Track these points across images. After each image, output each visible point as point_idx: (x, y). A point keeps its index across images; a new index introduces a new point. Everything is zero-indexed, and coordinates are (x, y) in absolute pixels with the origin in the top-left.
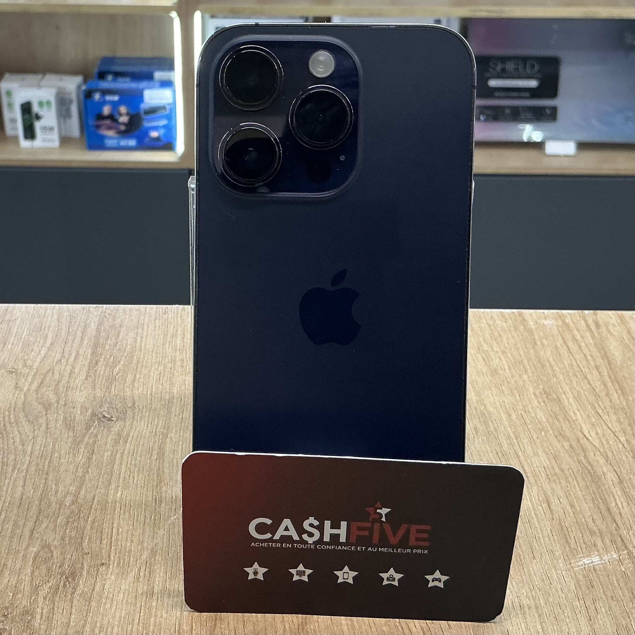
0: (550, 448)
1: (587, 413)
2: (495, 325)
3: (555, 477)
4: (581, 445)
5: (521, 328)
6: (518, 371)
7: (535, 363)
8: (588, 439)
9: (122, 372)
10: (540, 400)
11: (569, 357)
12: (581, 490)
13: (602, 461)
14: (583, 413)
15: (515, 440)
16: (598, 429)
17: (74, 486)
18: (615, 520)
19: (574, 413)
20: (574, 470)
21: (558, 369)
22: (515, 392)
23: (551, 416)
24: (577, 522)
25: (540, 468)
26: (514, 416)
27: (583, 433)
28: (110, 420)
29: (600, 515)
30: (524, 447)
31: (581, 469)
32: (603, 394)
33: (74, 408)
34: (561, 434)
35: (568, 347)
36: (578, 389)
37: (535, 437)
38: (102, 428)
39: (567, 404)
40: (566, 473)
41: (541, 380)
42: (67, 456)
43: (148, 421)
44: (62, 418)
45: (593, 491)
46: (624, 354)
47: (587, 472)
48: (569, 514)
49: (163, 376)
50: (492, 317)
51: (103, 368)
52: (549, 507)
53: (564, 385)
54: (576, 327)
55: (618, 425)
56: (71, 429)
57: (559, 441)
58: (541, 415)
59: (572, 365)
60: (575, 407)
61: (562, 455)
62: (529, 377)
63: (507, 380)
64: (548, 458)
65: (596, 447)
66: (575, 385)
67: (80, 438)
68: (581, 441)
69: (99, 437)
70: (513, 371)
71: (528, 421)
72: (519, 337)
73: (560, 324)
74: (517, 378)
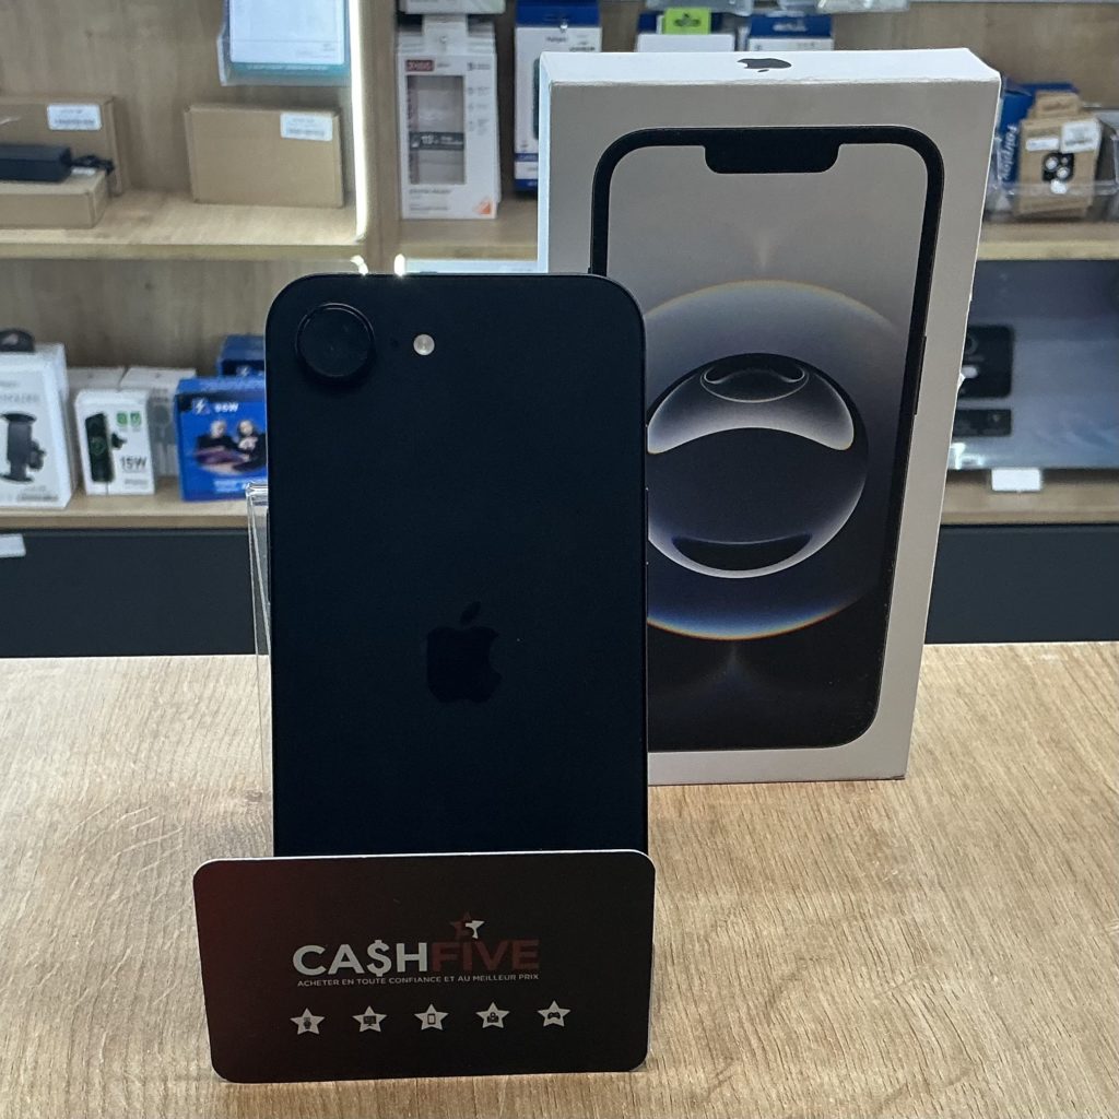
0: (1066, 804)
3: (1075, 835)
4: (1107, 799)
6: (1014, 717)
7: (1037, 707)
8: (1115, 792)
10: (1047, 749)
11: (1082, 698)
12: (1110, 849)
15: (1018, 797)
20: (1100, 828)
21: (1068, 713)
22: (1013, 741)
23: (1063, 767)
24: (1108, 883)
26: (1014, 769)
27: (1108, 786)
30: (1031, 803)
31: (1107, 825)
34: (1079, 788)
35: (1079, 686)
36: (1096, 735)
37: (1044, 791)
39: (1084, 753)
40: (1090, 830)
41: (1047, 726)
48: (1096, 875)
52: (1070, 868)
53: (1076, 730)
54: (1088, 662)
57: (1077, 796)
58: (1051, 768)
59: (1085, 708)
60: (1094, 757)
61: (1083, 811)
62: (1029, 723)
63: (1000, 727)
64: (1063, 814)
66: (1093, 732)
68: (1107, 794)
70: (1007, 716)
71: (1033, 774)
72: (1010, 675)
73: (1067, 658)
74: (1014, 725)
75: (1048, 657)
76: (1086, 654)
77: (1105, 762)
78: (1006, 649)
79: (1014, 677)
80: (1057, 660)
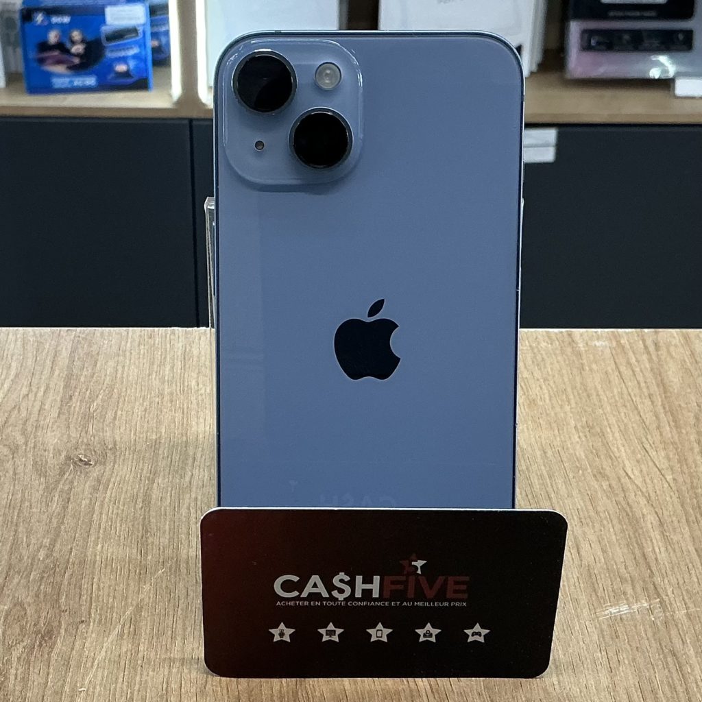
0: (587, 488)
1: (632, 448)
2: (539, 347)
3: (588, 520)
4: (622, 485)
5: (569, 350)
6: (559, 401)
7: (581, 392)
8: (630, 478)
9: (100, 408)
10: (581, 434)
11: (620, 384)
12: (615, 534)
13: (643, 501)
14: (627, 450)
15: (548, 480)
16: (643, 466)
17: (48, 538)
18: (649, 568)
19: (618, 448)
20: (611, 512)
21: (606, 399)
22: (554, 425)
23: (592, 453)
24: (608, 569)
25: (573, 511)
26: (549, 453)
27: (625, 471)
28: (87, 464)
29: (633, 561)
30: (558, 488)
31: (618, 511)
32: (654, 426)
33: (45, 451)
34: (600, 473)
35: (619, 372)
36: (626, 421)
37: (571, 476)
38: (79, 473)
39: (611, 438)
40: (601, 515)
41: (585, 411)
42: (39, 505)
43: (132, 466)
44: (32, 463)
45: (629, 535)
46: (683, 380)
47: (625, 514)
48: (600, 560)
49: (149, 413)
50: (536, 338)
51: (78, 404)
52: (579, 553)
54: (632, 347)
55: (666, 461)
56: (42, 474)
57: (598, 481)
58: (581, 453)
59: (621, 394)
60: (619, 442)
61: (600, 496)
62: (571, 408)
63: (546, 412)
64: (582, 499)
65: (637, 486)
66: (623, 418)
67: (53, 485)
68: (623, 480)
69: (76, 484)
70: (554, 401)
71: (565, 459)
72: (565, 361)
73: (614, 344)
74: (558, 409)
75: (597, 344)
76: (632, 341)
77: (627, 447)
78: (565, 334)
79: (567, 362)
80: (606, 346)
